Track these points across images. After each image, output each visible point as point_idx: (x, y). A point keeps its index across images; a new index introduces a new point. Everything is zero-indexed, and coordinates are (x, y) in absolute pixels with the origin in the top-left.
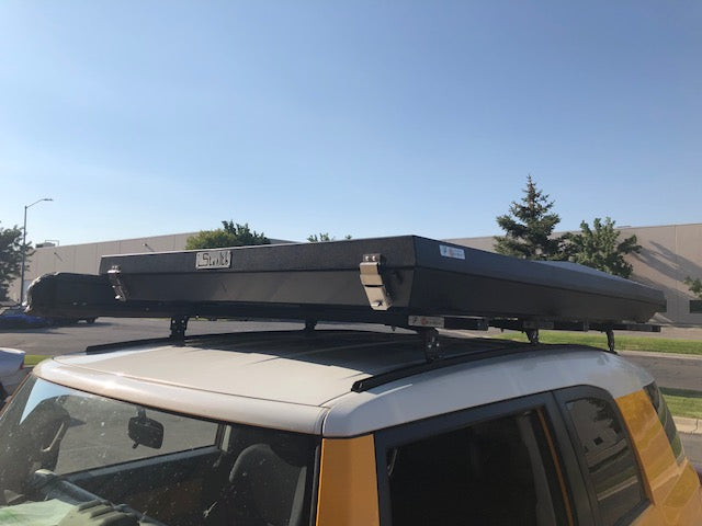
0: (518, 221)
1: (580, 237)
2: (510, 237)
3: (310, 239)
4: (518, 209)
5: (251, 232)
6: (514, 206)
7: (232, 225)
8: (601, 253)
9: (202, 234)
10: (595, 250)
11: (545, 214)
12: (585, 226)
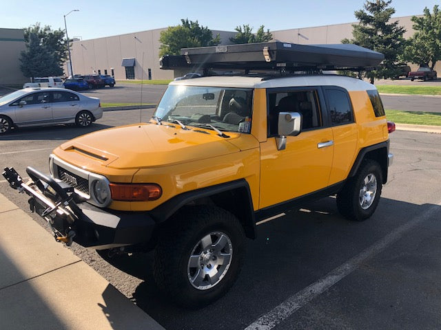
0: (368, 13)
1: (422, 19)
2: (362, 25)
3: (237, 30)
4: (369, 5)
5: (200, 26)
6: (366, 3)
7: (187, 22)
8: (435, 30)
9: (170, 29)
10: (431, 28)
11: (386, 8)
12: (427, 11)
